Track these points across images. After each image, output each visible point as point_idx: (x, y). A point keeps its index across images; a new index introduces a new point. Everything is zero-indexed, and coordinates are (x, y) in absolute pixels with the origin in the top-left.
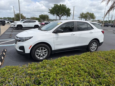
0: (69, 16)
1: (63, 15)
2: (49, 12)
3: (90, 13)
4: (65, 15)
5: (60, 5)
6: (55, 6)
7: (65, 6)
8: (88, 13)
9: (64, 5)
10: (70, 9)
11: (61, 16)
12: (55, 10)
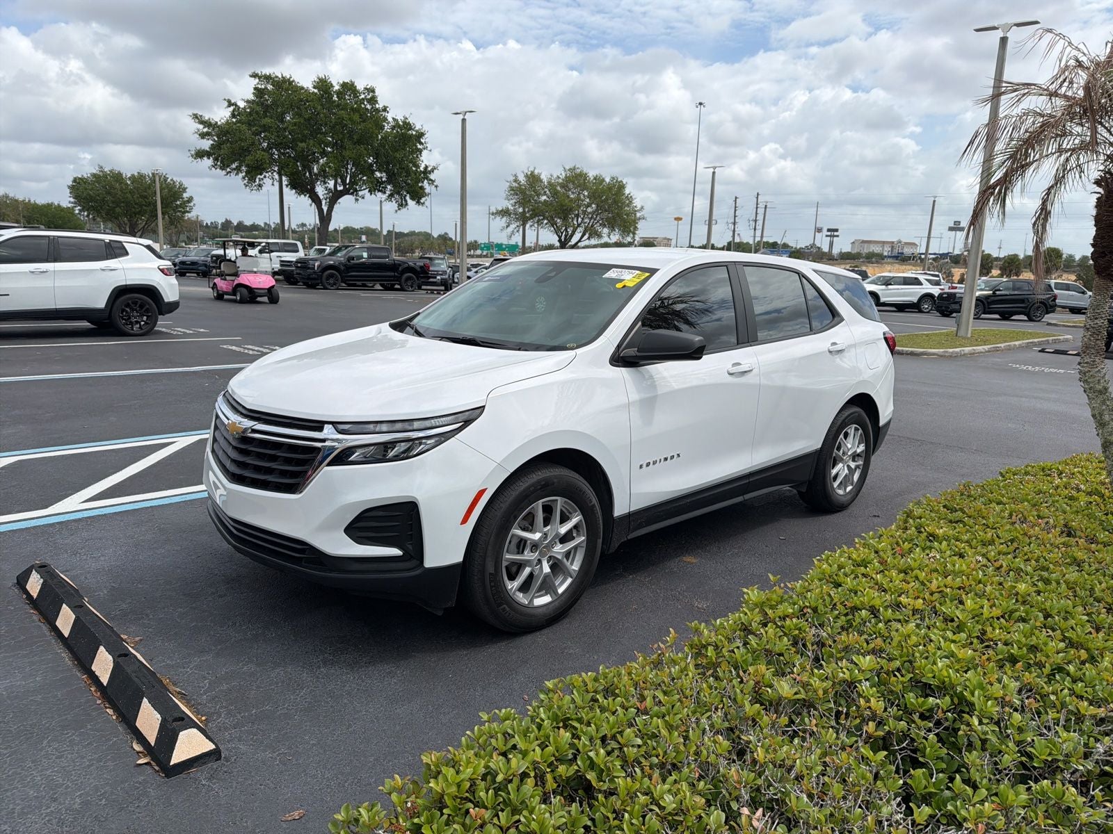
0: (418, 195)
1: (351, 190)
2: (200, 154)
3: (599, 180)
4: (376, 187)
5: (323, 85)
6: (259, 92)
7: (373, 100)
8: (576, 179)
9: (360, 86)
10: (421, 135)
11: (335, 196)
12: (265, 128)
